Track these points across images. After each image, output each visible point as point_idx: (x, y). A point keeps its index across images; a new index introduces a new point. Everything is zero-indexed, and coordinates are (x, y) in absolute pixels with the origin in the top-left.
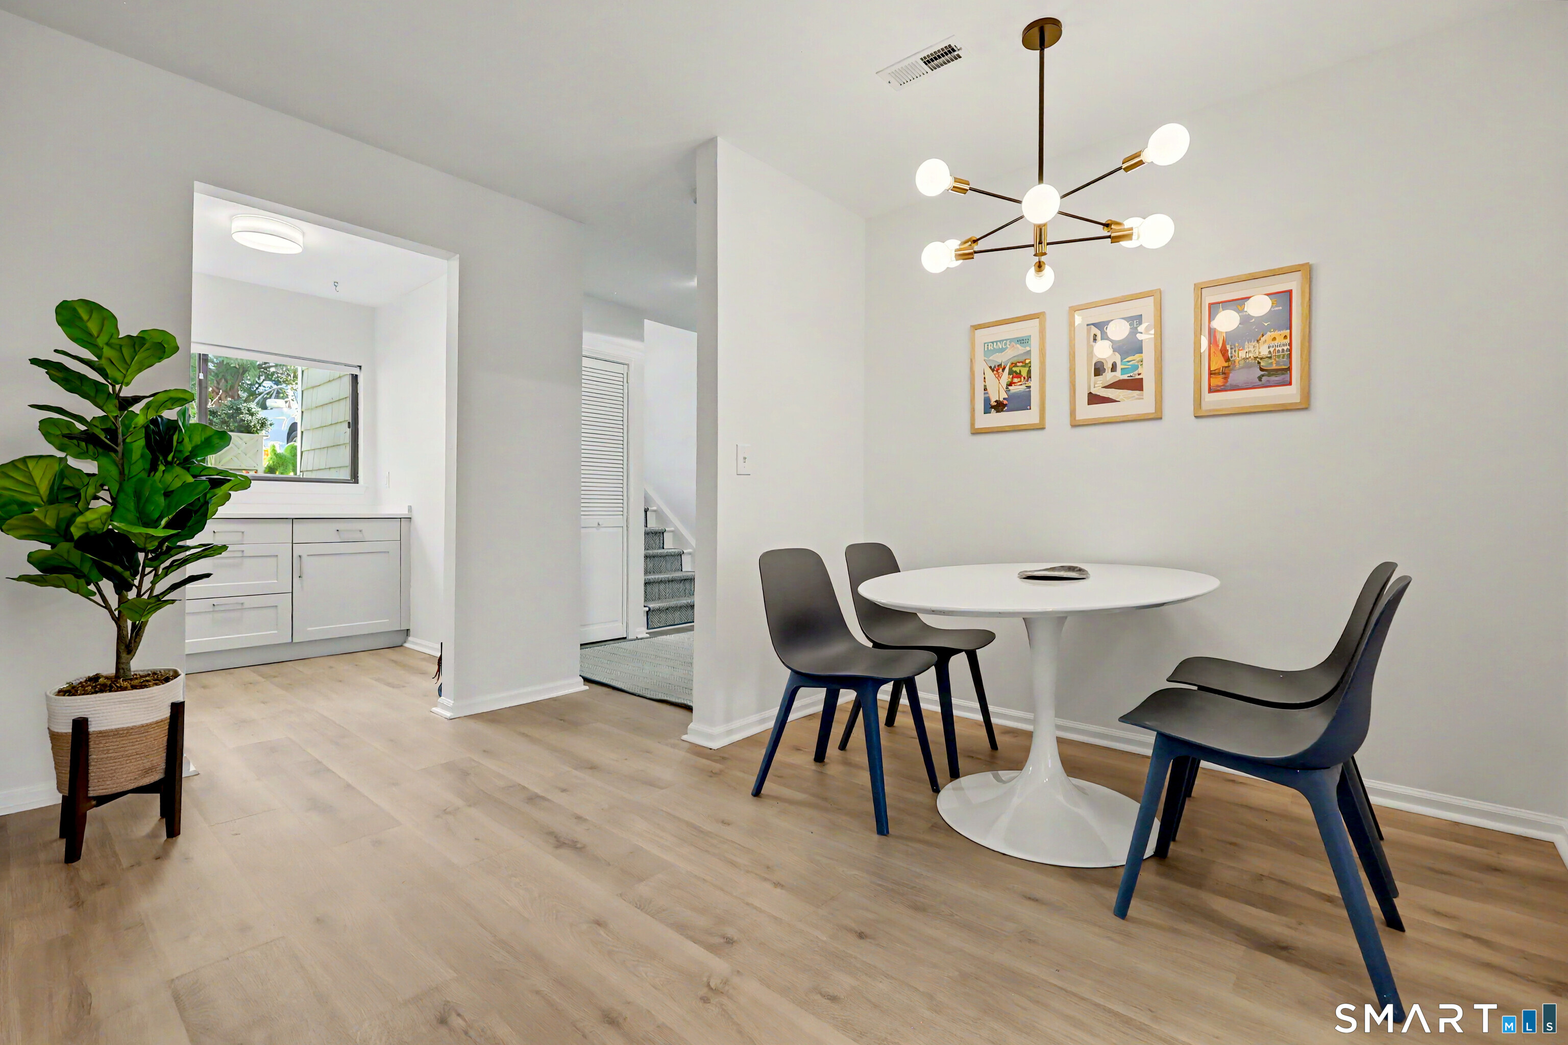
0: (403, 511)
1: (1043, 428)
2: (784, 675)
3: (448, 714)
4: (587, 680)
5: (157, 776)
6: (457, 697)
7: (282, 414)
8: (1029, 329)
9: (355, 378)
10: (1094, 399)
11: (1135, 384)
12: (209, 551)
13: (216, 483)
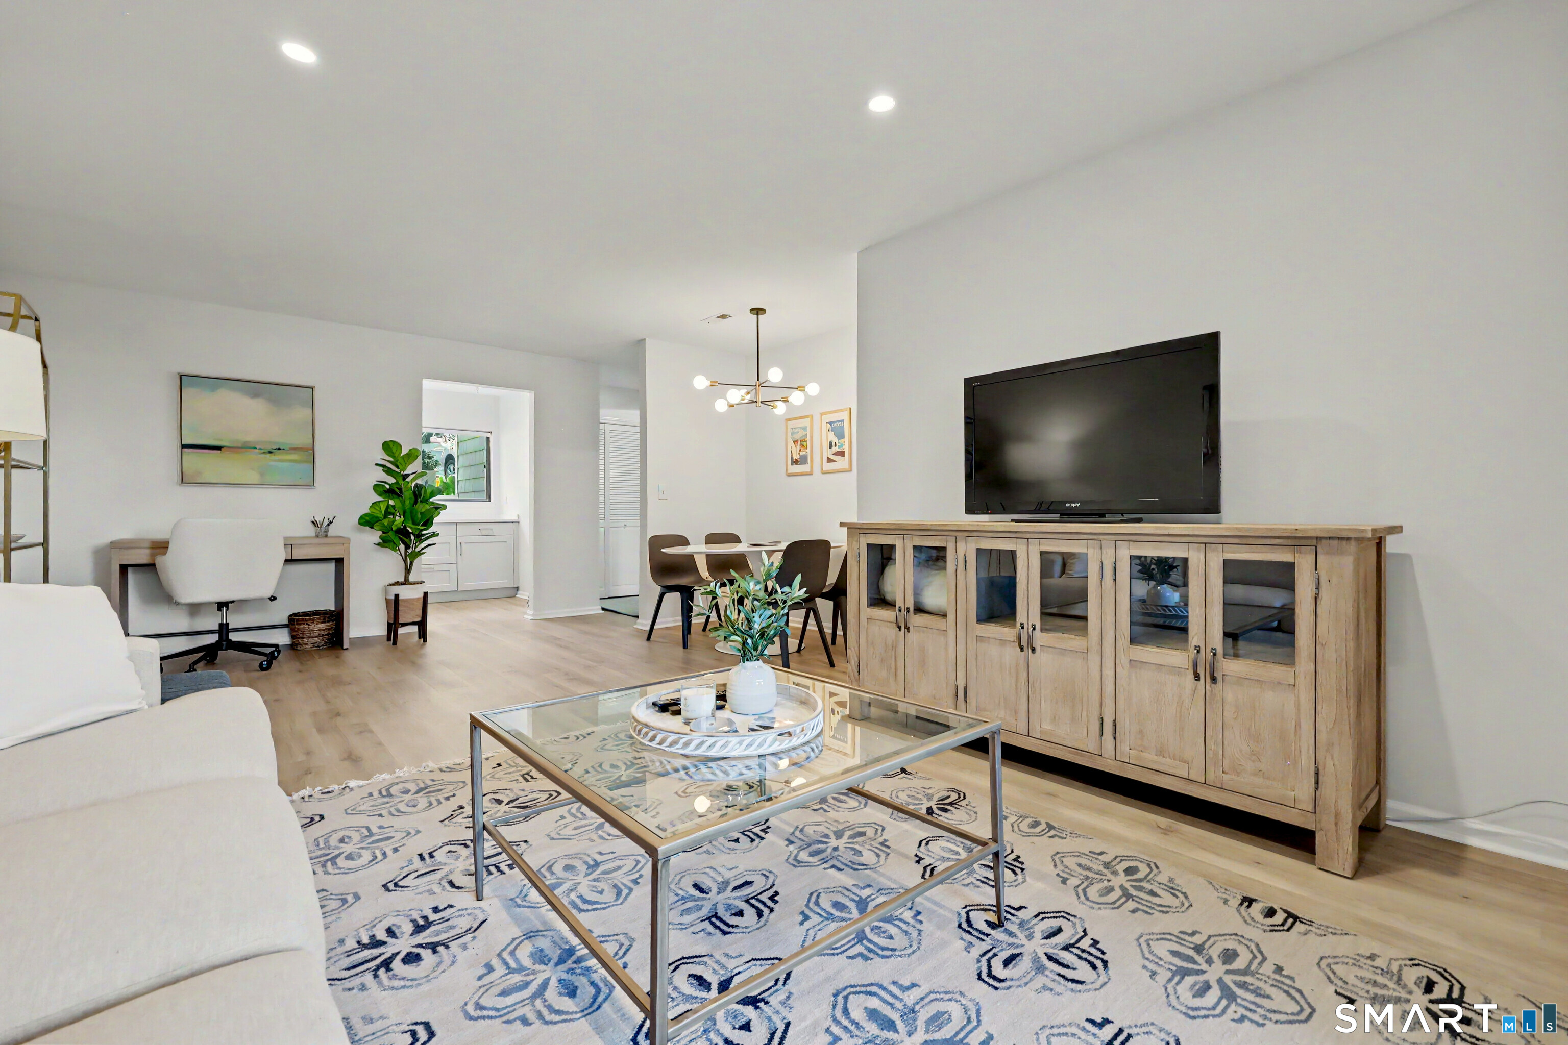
0: (514, 517)
1: (812, 474)
2: (658, 590)
3: (531, 618)
4: (603, 609)
5: (419, 619)
6: (535, 610)
7: (441, 446)
8: (806, 422)
9: (488, 438)
10: (829, 460)
11: (841, 454)
12: (434, 535)
13: (437, 508)
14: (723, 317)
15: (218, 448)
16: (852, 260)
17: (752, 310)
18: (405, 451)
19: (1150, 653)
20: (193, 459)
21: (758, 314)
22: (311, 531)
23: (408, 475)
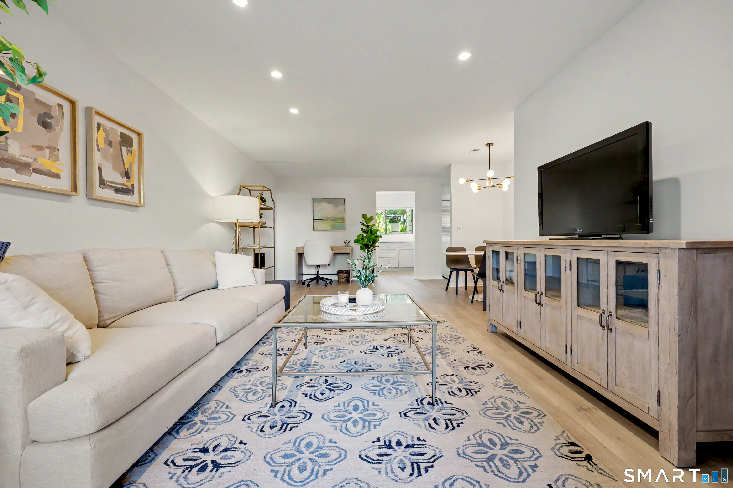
3: (417, 279)
4: (444, 277)
6: (416, 276)
9: (412, 210)
14: (476, 150)
15: (321, 220)
16: (512, 115)
17: (486, 145)
18: (368, 217)
19: (582, 312)
20: (317, 223)
21: (489, 146)
22: (344, 244)
23: (370, 226)
